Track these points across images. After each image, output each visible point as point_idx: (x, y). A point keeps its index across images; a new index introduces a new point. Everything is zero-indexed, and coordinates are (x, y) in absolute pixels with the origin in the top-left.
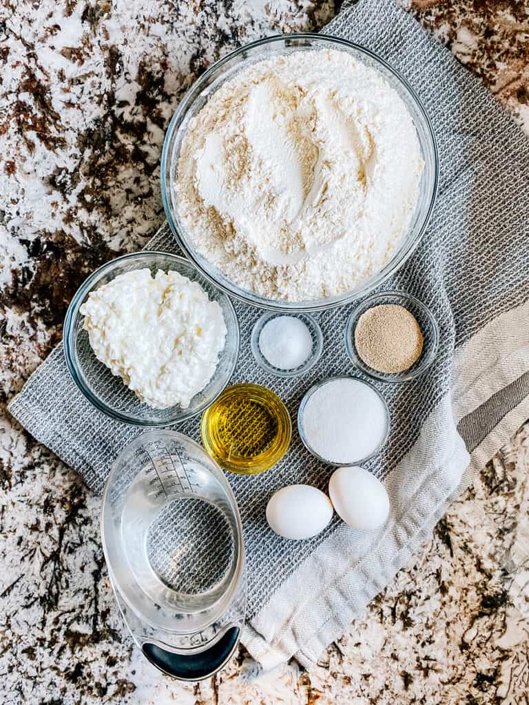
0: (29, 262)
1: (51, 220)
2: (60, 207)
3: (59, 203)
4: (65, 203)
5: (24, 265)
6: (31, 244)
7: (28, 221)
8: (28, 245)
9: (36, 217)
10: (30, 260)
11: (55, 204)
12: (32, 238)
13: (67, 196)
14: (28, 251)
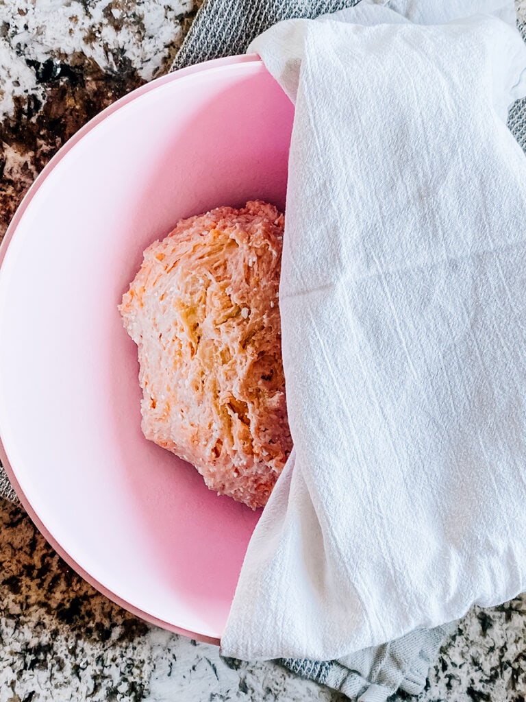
0: (37, 89)
1: (68, 39)
2: (80, 23)
3: (80, 18)
4: (87, 18)
5: (31, 92)
6: (42, 66)
7: (39, 38)
8: (37, 68)
9: (49, 33)
10: (39, 86)
11: (74, 19)
12: (42, 59)
13: (90, 9)
14: (37, 75)
